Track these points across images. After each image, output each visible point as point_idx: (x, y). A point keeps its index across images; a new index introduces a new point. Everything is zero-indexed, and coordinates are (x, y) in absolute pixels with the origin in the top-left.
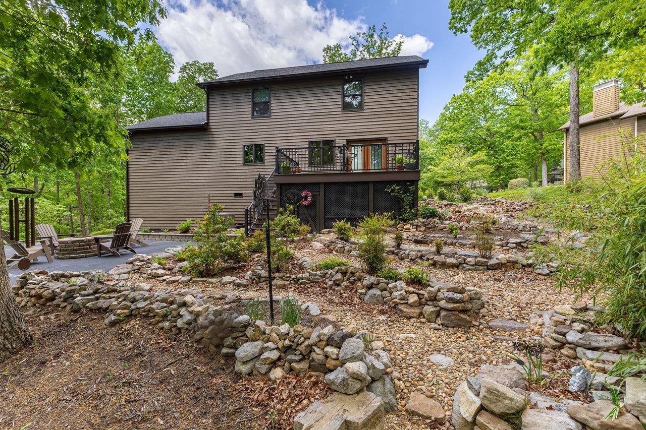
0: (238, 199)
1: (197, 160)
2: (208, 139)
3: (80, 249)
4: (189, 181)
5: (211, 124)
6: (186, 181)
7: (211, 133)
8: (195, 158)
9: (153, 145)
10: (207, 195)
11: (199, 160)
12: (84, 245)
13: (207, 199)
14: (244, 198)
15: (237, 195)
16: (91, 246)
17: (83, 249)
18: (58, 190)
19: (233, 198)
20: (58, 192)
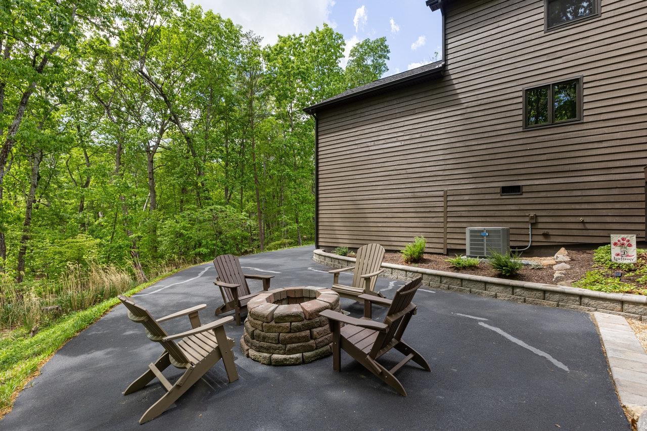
0: (510, 199)
1: (423, 135)
2: (444, 95)
3: (291, 340)
4: (409, 171)
5: (449, 67)
6: (404, 172)
7: (450, 83)
8: (419, 130)
9: (352, 121)
10: (442, 193)
11: (427, 134)
12: (299, 329)
13: (442, 199)
14: (524, 195)
15: (505, 190)
16: (315, 331)
17: (299, 340)
18: (242, 198)
19: (498, 196)
20: (242, 199)
